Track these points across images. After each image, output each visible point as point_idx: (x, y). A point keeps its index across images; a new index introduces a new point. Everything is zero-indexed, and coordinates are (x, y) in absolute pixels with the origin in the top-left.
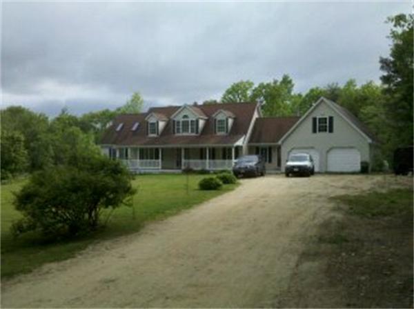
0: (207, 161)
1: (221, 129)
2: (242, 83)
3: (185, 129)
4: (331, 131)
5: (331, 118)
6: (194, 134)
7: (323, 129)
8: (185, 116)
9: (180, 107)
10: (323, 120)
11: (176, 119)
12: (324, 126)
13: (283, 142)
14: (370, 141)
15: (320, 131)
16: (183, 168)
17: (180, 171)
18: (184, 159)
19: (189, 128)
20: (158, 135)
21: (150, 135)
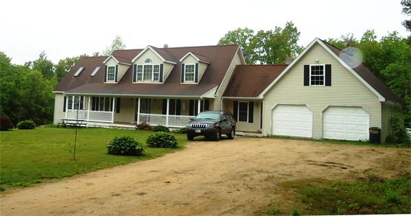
0: (167, 115)
1: (189, 77)
2: (239, 30)
3: (147, 76)
4: (329, 83)
5: (329, 67)
6: (157, 82)
7: (317, 81)
8: (148, 61)
9: (143, 50)
10: (317, 69)
11: (138, 63)
12: (318, 76)
13: (265, 95)
14: (383, 99)
15: (313, 83)
16: (138, 123)
17: (134, 127)
18: (140, 112)
19: (151, 74)
20: (116, 81)
21: (108, 82)
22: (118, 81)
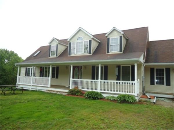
0: (99, 80)
1: (115, 48)
3: (80, 50)
6: (87, 54)
16: (71, 88)
17: (67, 91)
18: (73, 78)
19: (82, 49)
20: (57, 56)
21: (51, 57)
22: (58, 55)
